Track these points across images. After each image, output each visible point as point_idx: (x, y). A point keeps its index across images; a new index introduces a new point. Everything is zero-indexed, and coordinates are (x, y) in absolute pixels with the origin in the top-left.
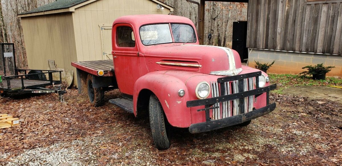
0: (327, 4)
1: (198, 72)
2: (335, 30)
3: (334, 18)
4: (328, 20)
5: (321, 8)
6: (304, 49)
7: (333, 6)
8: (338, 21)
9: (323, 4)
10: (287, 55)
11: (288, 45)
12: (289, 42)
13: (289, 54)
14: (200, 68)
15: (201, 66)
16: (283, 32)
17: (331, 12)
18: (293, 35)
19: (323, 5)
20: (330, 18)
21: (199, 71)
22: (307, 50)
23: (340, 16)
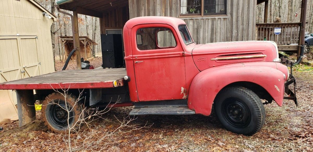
0: (192, 20)
1: (263, 61)
2: (199, 38)
3: (198, 29)
4: (194, 31)
5: (188, 22)
7: (197, 21)
8: (201, 32)
9: (190, 19)
14: (265, 58)
15: (266, 56)
16: (162, 41)
17: (196, 26)
18: (171, 43)
19: (190, 21)
20: (196, 30)
21: (265, 60)
23: (201, 28)
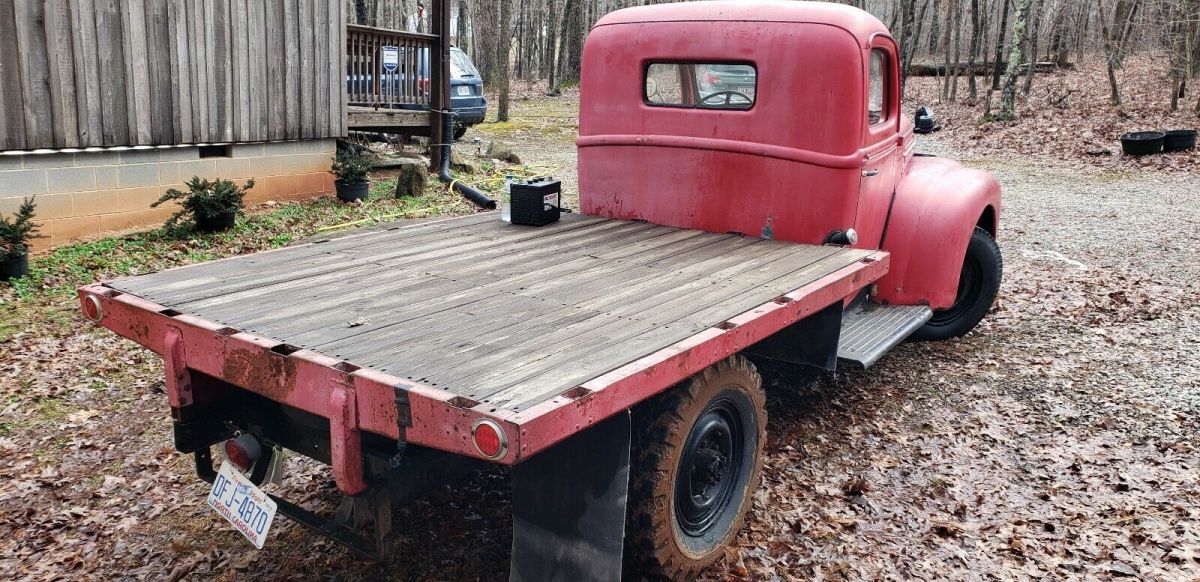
4: (151, 29)
6: (93, 134)
10: (22, 168)
11: (34, 122)
12: (34, 112)
13: (30, 165)
22: (106, 141)
